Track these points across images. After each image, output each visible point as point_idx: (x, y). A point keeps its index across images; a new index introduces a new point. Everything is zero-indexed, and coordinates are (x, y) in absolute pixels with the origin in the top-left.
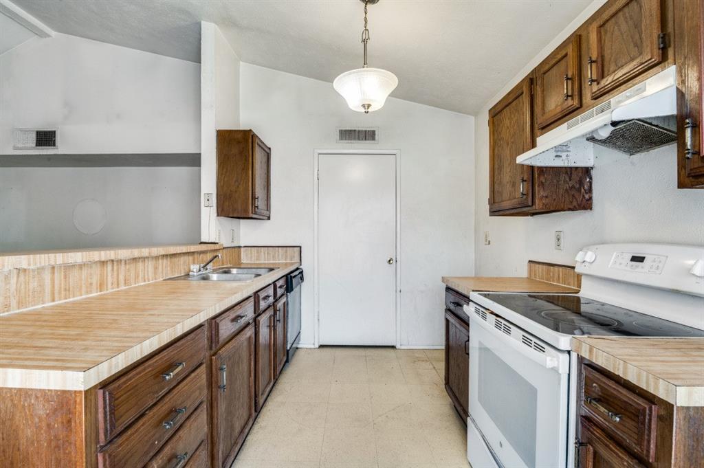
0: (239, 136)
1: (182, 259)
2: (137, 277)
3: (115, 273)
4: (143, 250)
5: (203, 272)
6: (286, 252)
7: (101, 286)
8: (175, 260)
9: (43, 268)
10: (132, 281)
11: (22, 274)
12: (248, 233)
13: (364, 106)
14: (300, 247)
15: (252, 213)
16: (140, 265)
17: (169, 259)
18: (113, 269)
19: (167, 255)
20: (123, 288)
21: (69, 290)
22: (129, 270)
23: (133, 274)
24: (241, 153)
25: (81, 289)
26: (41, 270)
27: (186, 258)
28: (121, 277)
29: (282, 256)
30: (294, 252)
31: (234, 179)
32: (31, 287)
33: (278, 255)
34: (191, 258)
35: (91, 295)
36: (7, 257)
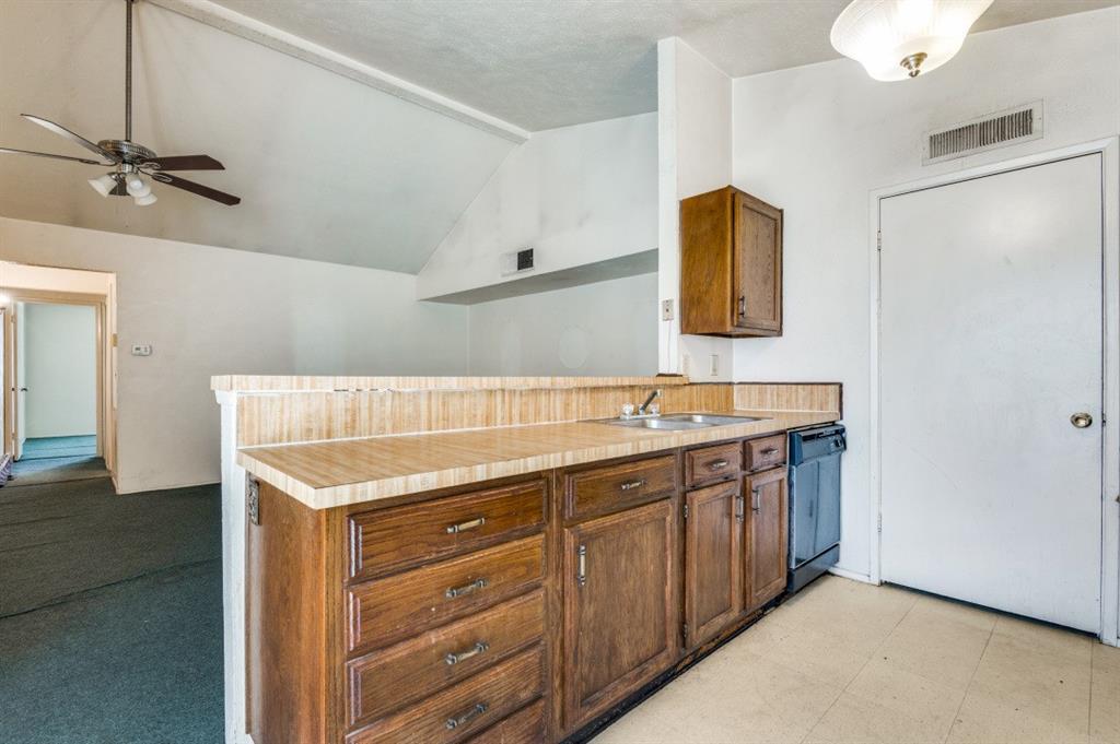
0: (711, 202)
1: (612, 395)
2: (537, 413)
3: (507, 406)
4: (542, 379)
5: (642, 415)
6: (812, 393)
7: (488, 420)
8: (601, 395)
9: (419, 393)
10: (531, 417)
11: (397, 397)
12: (746, 361)
13: (906, 62)
14: (841, 385)
15: (732, 324)
16: (543, 398)
17: (588, 394)
18: (503, 401)
19: (585, 388)
20: (517, 425)
21: (448, 420)
22: (526, 404)
23: (531, 409)
24: (715, 228)
25: (462, 421)
26: (416, 395)
27: (619, 394)
28: (515, 412)
29: (804, 399)
30: (828, 395)
31: (705, 272)
32: (406, 410)
33: (797, 400)
34: (627, 395)
35: (474, 429)
36: (376, 378)
